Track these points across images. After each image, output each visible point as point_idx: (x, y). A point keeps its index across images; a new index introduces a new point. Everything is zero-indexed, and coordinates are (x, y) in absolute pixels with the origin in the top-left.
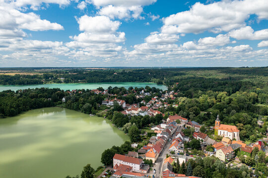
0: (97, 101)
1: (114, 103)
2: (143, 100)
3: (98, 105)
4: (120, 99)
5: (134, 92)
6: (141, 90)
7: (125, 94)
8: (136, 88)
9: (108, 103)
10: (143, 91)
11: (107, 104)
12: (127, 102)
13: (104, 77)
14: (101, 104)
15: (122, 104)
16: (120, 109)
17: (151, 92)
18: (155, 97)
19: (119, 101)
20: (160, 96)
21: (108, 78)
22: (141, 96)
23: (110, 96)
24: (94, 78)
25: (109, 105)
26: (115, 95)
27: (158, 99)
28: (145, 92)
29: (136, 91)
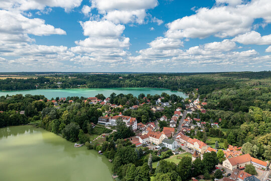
0: (90, 117)
1: (118, 123)
2: (162, 115)
3: (90, 125)
4: (128, 114)
5: (146, 102)
6: (156, 98)
7: (135, 104)
8: (148, 95)
9: (108, 121)
10: (159, 100)
11: (107, 123)
12: (139, 120)
13: (108, 81)
14: (96, 123)
15: (132, 123)
16: (128, 133)
17: (170, 102)
18: (178, 110)
19: (127, 119)
20: (184, 108)
21: (113, 82)
22: (158, 108)
23: (112, 108)
24: (96, 83)
25: (109, 126)
26: (120, 107)
27: (182, 112)
28: (163, 101)
29: (150, 99)
